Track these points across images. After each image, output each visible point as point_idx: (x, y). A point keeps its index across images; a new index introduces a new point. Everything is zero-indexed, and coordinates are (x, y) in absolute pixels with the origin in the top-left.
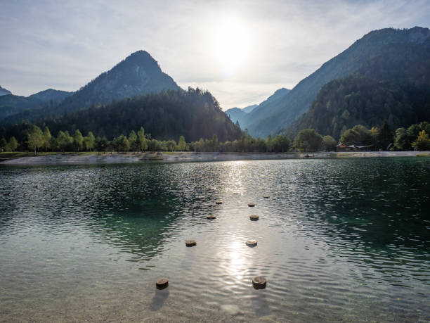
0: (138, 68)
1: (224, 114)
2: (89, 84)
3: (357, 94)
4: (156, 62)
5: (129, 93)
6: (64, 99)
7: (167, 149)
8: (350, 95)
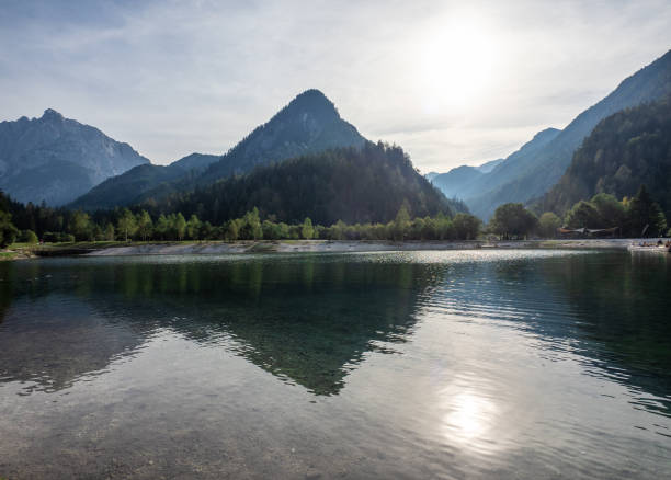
0: (306, 115)
1: (422, 180)
2: (240, 143)
3: (654, 135)
4: (332, 105)
5: (291, 153)
6: (207, 166)
7: (288, 236)
8: (638, 138)
